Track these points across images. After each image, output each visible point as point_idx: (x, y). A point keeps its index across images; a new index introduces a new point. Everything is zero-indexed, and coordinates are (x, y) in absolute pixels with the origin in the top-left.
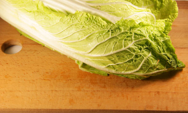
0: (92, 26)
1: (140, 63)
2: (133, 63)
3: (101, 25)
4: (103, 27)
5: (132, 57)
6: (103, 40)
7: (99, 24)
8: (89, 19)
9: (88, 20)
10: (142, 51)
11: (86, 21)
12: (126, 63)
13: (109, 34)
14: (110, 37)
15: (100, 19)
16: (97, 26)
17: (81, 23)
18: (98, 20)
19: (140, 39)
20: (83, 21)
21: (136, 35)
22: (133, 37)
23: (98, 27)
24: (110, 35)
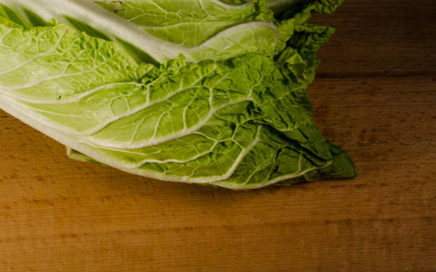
0: (95, 66)
1: (232, 163)
2: (212, 161)
3: (122, 67)
4: (127, 71)
5: (210, 149)
6: (127, 109)
7: (114, 63)
8: (85, 46)
9: (82, 48)
10: (236, 131)
11: (78, 51)
12: (194, 163)
13: (145, 96)
14: (148, 103)
15: (119, 48)
16: (110, 67)
17: (65, 56)
18: (113, 51)
19: (231, 102)
20: (68, 50)
21: (219, 94)
22: (210, 99)
23: (112, 71)
24: (148, 98)
